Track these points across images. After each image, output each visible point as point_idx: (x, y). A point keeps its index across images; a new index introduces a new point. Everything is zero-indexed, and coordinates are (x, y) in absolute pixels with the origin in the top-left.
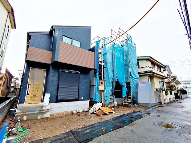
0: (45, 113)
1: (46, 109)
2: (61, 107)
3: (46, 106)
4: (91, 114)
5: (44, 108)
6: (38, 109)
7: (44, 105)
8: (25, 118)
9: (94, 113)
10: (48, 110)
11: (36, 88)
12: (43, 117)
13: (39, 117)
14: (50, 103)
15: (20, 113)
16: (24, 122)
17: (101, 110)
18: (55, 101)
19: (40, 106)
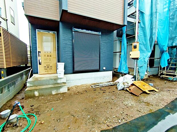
0: (60, 87)
1: (62, 82)
2: (80, 79)
3: (61, 78)
4: (121, 90)
5: (59, 81)
6: (51, 82)
7: (59, 77)
8: (36, 94)
9: (125, 89)
10: (63, 83)
11: (48, 56)
12: (59, 92)
13: (54, 93)
14: (65, 74)
15: (31, 87)
16: (36, 98)
17: (135, 86)
18: (72, 72)
19: (53, 78)
